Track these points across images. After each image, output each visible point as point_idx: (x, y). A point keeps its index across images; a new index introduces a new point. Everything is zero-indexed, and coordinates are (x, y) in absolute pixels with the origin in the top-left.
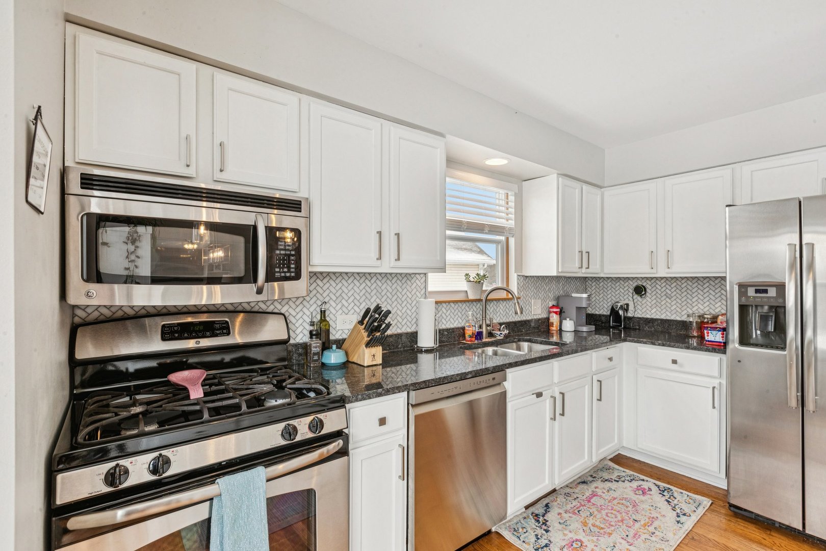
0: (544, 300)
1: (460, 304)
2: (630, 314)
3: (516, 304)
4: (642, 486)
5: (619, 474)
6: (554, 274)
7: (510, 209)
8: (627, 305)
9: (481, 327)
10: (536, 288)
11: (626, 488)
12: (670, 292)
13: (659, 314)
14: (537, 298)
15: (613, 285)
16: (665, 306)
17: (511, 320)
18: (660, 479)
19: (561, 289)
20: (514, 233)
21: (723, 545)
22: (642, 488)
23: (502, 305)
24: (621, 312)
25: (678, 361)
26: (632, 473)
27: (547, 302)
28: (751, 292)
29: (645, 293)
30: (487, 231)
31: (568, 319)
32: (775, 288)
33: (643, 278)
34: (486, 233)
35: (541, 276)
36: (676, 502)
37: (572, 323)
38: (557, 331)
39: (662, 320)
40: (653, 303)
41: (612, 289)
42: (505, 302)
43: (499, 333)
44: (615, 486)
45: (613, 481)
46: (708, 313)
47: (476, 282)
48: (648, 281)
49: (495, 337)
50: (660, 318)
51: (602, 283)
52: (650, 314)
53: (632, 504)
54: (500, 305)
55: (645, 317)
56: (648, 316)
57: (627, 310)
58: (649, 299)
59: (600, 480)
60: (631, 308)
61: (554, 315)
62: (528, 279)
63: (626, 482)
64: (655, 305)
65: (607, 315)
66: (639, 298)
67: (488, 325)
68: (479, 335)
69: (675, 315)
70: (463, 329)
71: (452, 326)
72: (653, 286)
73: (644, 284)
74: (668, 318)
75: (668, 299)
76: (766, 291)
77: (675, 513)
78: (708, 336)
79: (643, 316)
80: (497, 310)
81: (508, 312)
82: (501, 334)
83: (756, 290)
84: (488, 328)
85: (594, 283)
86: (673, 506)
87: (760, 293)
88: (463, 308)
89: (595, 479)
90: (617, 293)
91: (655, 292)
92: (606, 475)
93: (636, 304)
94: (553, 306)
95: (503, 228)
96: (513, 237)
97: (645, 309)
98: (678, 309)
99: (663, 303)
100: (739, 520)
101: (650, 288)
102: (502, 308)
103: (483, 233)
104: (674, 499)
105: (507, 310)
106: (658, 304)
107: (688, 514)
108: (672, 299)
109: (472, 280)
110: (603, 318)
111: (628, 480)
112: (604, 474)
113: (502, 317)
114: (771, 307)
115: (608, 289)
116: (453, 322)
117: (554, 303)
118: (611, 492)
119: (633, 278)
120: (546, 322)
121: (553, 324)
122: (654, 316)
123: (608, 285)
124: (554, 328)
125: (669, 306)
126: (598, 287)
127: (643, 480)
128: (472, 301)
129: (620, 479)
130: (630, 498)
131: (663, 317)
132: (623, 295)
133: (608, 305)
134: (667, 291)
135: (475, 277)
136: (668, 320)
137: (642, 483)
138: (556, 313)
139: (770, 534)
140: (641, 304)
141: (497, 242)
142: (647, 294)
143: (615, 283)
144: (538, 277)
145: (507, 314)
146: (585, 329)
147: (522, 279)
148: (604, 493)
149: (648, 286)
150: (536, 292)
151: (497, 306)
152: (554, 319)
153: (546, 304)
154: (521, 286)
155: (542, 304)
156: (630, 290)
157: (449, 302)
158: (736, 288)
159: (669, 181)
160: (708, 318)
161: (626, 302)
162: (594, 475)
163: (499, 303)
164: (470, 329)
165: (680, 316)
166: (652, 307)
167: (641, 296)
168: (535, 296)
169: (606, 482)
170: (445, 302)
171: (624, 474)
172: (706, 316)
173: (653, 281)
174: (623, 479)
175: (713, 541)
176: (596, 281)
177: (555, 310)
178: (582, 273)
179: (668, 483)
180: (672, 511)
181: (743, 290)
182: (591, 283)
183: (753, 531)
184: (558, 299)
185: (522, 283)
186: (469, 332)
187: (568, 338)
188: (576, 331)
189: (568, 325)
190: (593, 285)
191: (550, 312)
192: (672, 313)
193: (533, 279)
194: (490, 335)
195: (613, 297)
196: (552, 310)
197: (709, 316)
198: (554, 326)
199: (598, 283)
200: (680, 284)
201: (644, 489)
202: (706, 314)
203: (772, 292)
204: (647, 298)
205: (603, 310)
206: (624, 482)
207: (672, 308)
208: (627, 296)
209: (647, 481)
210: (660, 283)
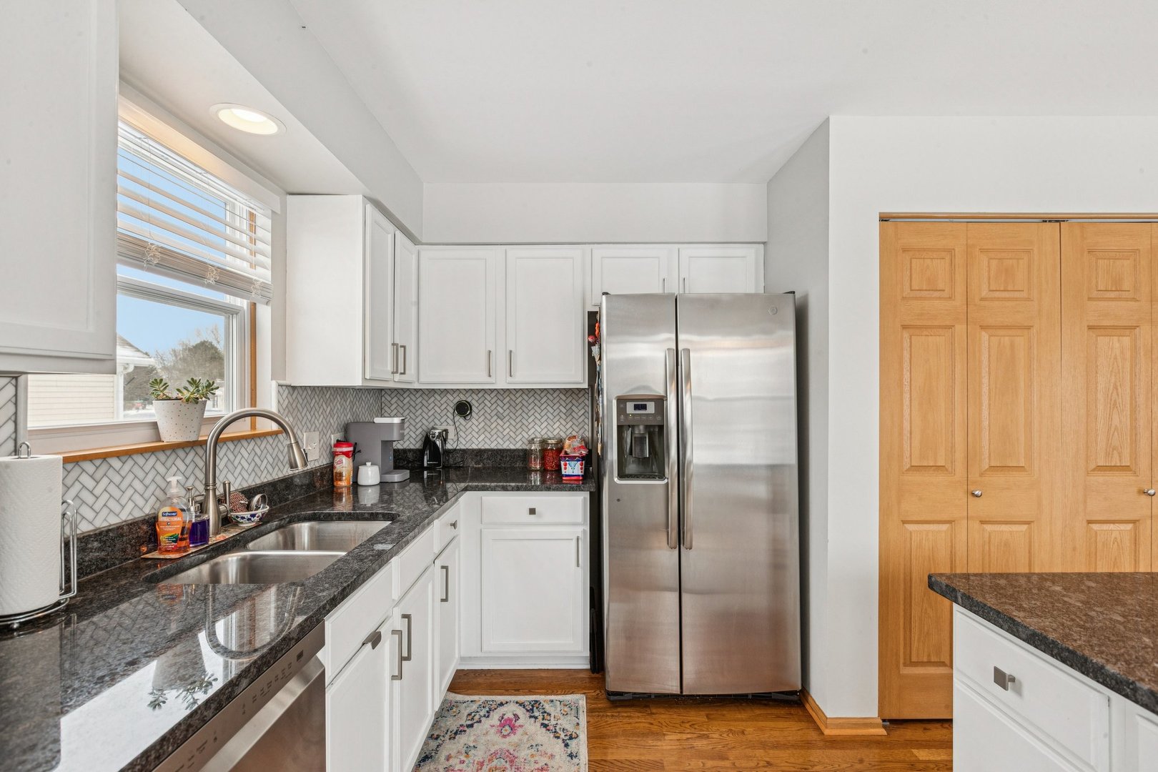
0: (323, 434)
1: (140, 459)
2: (449, 446)
3: (294, 446)
4: (505, 717)
5: (468, 711)
6: (357, 382)
7: (260, 245)
8: (446, 431)
9: (202, 508)
10: (310, 409)
11: (487, 733)
12: (501, 411)
13: (489, 442)
14: (312, 430)
15: (424, 402)
16: (495, 430)
17: (265, 480)
18: (518, 690)
19: (348, 410)
20: (271, 295)
21: (627, 763)
22: (506, 720)
23: (245, 450)
24: (439, 443)
25: (536, 510)
26: (484, 698)
27: (328, 436)
28: (630, 408)
29: (471, 413)
30: (212, 281)
31: (369, 464)
32: (653, 403)
33: (467, 391)
34: (209, 286)
35: (318, 387)
36: (553, 722)
37: (376, 469)
38: (348, 488)
39: (492, 450)
40: (480, 427)
41: (423, 408)
42: (253, 443)
43: (247, 514)
44: (472, 738)
45: (466, 729)
46: (551, 436)
47: (188, 400)
48: (474, 396)
49: (236, 524)
50: (489, 448)
51: (408, 399)
52: (477, 443)
53: (508, 759)
54: (243, 451)
55: (470, 448)
56: (474, 447)
57: (445, 440)
58: (475, 422)
59: (447, 737)
60: (451, 436)
61: (344, 459)
62: (296, 391)
63: (483, 719)
64: (482, 430)
65: (417, 450)
66: (462, 420)
67: (220, 501)
68: (197, 532)
69: (508, 443)
70: (152, 521)
71: (114, 521)
72: (480, 402)
73: (469, 400)
74: (500, 447)
75: (499, 421)
76: (644, 407)
77: (560, 741)
78: (565, 469)
79: (468, 446)
80: (236, 463)
81: (258, 462)
82: (253, 516)
83: (635, 405)
84: (222, 508)
85: (395, 399)
86: (554, 730)
87: (639, 410)
88: (147, 468)
89: (439, 741)
90: (430, 414)
91: (482, 412)
92: (452, 724)
93: (458, 430)
94: (339, 443)
95: (250, 282)
96: (267, 304)
97: (470, 436)
98: (512, 434)
99: (493, 426)
100: (619, 709)
101: (477, 405)
102: (246, 455)
103: (203, 285)
104: (549, 718)
105: (256, 459)
106: (486, 427)
107: (574, 735)
108: (505, 420)
109: (175, 394)
110: (410, 455)
111: (485, 716)
112: (448, 723)
113: (246, 476)
114: (647, 427)
115: (417, 408)
116: (117, 508)
117: (339, 436)
118: (472, 752)
119: (454, 391)
120: (329, 473)
121: (341, 474)
122: (482, 446)
123: (418, 402)
124: (344, 483)
125: (501, 429)
126: (402, 405)
127: (501, 704)
128: (174, 447)
129: (473, 719)
130: (501, 750)
131: (493, 446)
132: (439, 417)
133: (418, 432)
134: (499, 409)
135: (186, 388)
136: (500, 450)
137: (502, 710)
138: (346, 454)
139: (652, 714)
140: (464, 429)
141: (229, 311)
142: (473, 414)
143: (427, 398)
144: (313, 388)
145: (256, 469)
146: (397, 477)
147: (287, 391)
148: (463, 762)
149: (474, 402)
150: (309, 417)
151: (236, 452)
152: (344, 465)
153: (326, 440)
154: (284, 406)
155: (320, 441)
156: (448, 408)
157: (105, 457)
158: (615, 402)
159: (514, 252)
160: (552, 444)
161: (444, 427)
162: (436, 733)
163: (239, 445)
164: (175, 519)
165: (514, 442)
166: (480, 433)
167: (465, 417)
168: (310, 426)
169: (457, 737)
170: (90, 458)
171: (474, 707)
172: (550, 441)
173: (480, 395)
174: (477, 718)
175: (615, 762)
176: (398, 395)
177: (345, 449)
178: (395, 382)
179: (531, 692)
180: (556, 739)
181: (622, 406)
182: (389, 399)
183: (638, 717)
184: (346, 428)
185: (287, 401)
186: (170, 527)
187: (370, 498)
188: (382, 484)
189: (370, 473)
190: (393, 401)
191: (334, 455)
192: (505, 439)
193: (305, 392)
194: (226, 521)
195: (424, 421)
196: (339, 450)
197: (553, 441)
198: (344, 478)
199: (402, 399)
200: (514, 398)
201: (510, 720)
202: (550, 439)
203: (651, 408)
204: (473, 420)
205: (412, 442)
206: (480, 722)
207: (505, 433)
208: (445, 417)
209: (507, 703)
210: (489, 398)
